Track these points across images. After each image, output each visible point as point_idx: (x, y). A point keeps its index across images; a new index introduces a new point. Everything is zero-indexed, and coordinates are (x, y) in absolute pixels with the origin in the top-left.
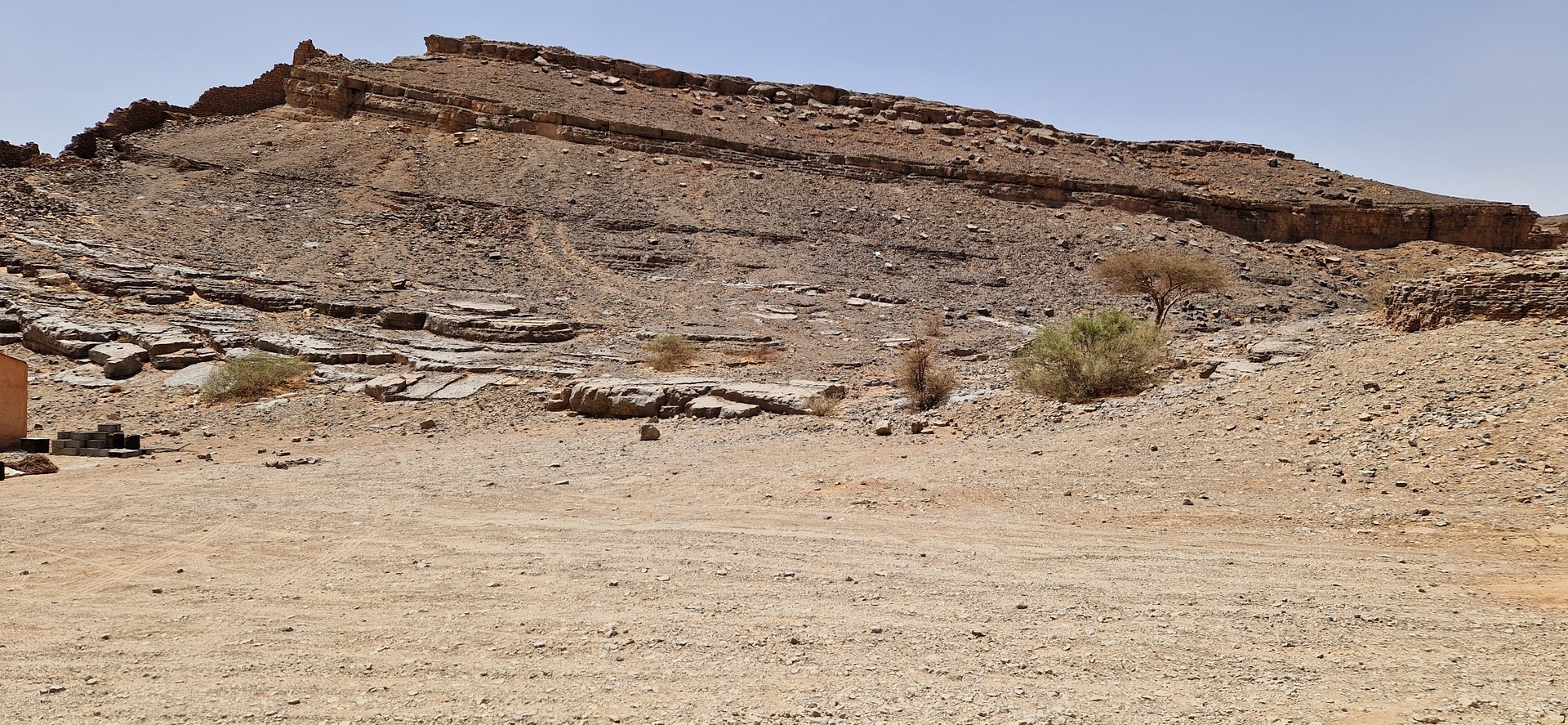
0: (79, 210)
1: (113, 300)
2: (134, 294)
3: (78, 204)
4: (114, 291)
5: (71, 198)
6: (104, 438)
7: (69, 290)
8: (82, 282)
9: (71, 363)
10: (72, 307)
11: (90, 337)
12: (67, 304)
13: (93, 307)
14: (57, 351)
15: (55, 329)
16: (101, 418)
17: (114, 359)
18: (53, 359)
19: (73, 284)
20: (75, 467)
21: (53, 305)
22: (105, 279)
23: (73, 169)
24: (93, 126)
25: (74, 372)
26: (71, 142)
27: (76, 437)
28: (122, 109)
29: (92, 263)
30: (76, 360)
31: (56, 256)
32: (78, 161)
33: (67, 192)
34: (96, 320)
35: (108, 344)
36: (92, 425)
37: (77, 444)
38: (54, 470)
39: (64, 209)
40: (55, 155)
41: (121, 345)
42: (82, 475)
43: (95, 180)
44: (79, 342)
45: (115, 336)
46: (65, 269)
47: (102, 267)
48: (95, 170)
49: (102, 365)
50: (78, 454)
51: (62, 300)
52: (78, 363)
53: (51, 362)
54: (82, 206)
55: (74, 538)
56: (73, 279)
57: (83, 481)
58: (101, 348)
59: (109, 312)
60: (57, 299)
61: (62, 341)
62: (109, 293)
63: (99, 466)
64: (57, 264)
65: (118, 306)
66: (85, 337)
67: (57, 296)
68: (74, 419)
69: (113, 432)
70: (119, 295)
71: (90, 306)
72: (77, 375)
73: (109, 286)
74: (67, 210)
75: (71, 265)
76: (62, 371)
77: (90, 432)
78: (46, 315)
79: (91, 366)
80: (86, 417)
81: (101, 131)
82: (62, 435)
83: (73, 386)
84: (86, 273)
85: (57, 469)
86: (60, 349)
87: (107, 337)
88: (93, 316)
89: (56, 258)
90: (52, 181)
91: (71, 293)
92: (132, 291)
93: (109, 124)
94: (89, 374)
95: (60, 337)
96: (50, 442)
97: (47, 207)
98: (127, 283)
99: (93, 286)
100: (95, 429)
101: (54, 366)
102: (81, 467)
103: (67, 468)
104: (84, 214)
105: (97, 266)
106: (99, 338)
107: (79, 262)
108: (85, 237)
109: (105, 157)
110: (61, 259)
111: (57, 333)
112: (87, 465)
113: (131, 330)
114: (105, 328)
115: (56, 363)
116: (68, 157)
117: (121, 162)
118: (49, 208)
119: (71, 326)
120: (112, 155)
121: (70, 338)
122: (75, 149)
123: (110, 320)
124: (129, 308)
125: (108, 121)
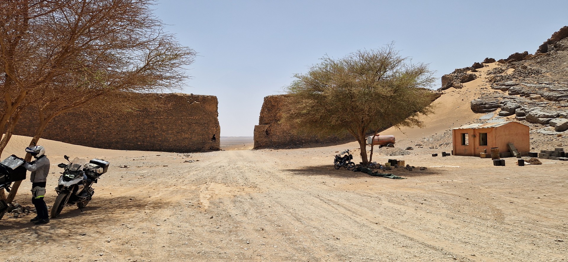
0: (543, 72)
1: (557, 102)
2: (564, 100)
3: (542, 70)
4: (557, 99)
5: (540, 68)
6: (557, 153)
7: (541, 100)
8: (545, 97)
9: (543, 126)
10: (542, 107)
11: (549, 117)
12: (541, 106)
13: (550, 106)
14: (538, 122)
15: (537, 115)
16: (555, 146)
17: (558, 125)
18: (537, 125)
19: (542, 98)
20: (547, 163)
21: (535, 106)
22: (554, 95)
23: (540, 58)
24: (546, 41)
25: (544, 129)
26: (539, 48)
27: (547, 152)
28: (556, 32)
29: (548, 90)
30: (544, 125)
31: (536, 89)
32: (542, 54)
33: (538, 66)
34: (551, 110)
35: (556, 119)
36: (552, 149)
37: (548, 155)
38: (541, 164)
39: (538, 72)
40: (534, 54)
41: (561, 119)
42: (551, 166)
43: (548, 60)
44: (545, 118)
45: (558, 116)
46: (539, 93)
47: (552, 91)
48: (548, 57)
49: (554, 127)
50: (548, 159)
51: (539, 104)
52: (545, 126)
53: (536, 126)
54: (544, 70)
55: (553, 188)
56: (542, 96)
57: (552, 168)
58: (553, 121)
59: (556, 107)
60: (537, 104)
61: (539, 119)
62: (555, 100)
63: (556, 163)
64: (536, 92)
65: (559, 105)
66: (548, 117)
67: (536, 103)
68: (545, 146)
69: (560, 151)
70: (559, 101)
71: (549, 105)
72: (545, 130)
73: (555, 98)
74: (539, 72)
75: (541, 92)
76: (540, 129)
77: (552, 151)
78: (533, 110)
79: (550, 127)
80: (549, 145)
81: (549, 42)
82: (542, 151)
83: (544, 134)
84: (546, 94)
85: (541, 163)
86: (539, 121)
87: (555, 116)
88: (550, 109)
89: (536, 90)
90: (533, 63)
91: (542, 101)
92: (564, 99)
93: (552, 39)
94: (549, 130)
95: (539, 117)
96: (538, 154)
97: (532, 72)
98: (562, 96)
99: (549, 98)
100: (553, 150)
101: (537, 127)
102: (550, 163)
103: (545, 163)
104: (545, 73)
105: (550, 91)
106: (552, 117)
107: (544, 90)
108: (545, 81)
109: (551, 51)
110: (538, 90)
111: (537, 116)
112: (552, 163)
113: (564, 113)
114: (554, 113)
115: (538, 126)
116: (538, 54)
117: (557, 51)
118: (532, 73)
119: (542, 113)
120: (553, 50)
121: (542, 117)
122: (540, 51)
123: (556, 110)
124: (563, 105)
125: (552, 38)
